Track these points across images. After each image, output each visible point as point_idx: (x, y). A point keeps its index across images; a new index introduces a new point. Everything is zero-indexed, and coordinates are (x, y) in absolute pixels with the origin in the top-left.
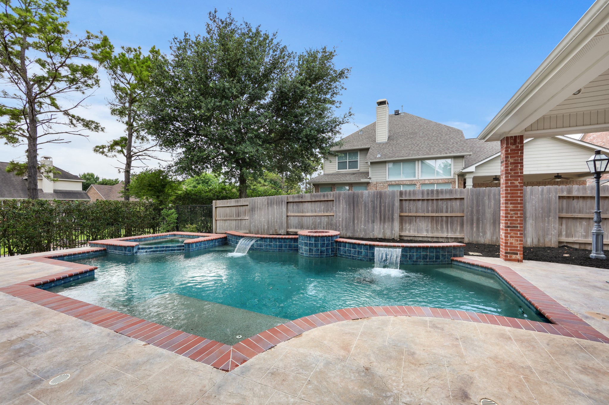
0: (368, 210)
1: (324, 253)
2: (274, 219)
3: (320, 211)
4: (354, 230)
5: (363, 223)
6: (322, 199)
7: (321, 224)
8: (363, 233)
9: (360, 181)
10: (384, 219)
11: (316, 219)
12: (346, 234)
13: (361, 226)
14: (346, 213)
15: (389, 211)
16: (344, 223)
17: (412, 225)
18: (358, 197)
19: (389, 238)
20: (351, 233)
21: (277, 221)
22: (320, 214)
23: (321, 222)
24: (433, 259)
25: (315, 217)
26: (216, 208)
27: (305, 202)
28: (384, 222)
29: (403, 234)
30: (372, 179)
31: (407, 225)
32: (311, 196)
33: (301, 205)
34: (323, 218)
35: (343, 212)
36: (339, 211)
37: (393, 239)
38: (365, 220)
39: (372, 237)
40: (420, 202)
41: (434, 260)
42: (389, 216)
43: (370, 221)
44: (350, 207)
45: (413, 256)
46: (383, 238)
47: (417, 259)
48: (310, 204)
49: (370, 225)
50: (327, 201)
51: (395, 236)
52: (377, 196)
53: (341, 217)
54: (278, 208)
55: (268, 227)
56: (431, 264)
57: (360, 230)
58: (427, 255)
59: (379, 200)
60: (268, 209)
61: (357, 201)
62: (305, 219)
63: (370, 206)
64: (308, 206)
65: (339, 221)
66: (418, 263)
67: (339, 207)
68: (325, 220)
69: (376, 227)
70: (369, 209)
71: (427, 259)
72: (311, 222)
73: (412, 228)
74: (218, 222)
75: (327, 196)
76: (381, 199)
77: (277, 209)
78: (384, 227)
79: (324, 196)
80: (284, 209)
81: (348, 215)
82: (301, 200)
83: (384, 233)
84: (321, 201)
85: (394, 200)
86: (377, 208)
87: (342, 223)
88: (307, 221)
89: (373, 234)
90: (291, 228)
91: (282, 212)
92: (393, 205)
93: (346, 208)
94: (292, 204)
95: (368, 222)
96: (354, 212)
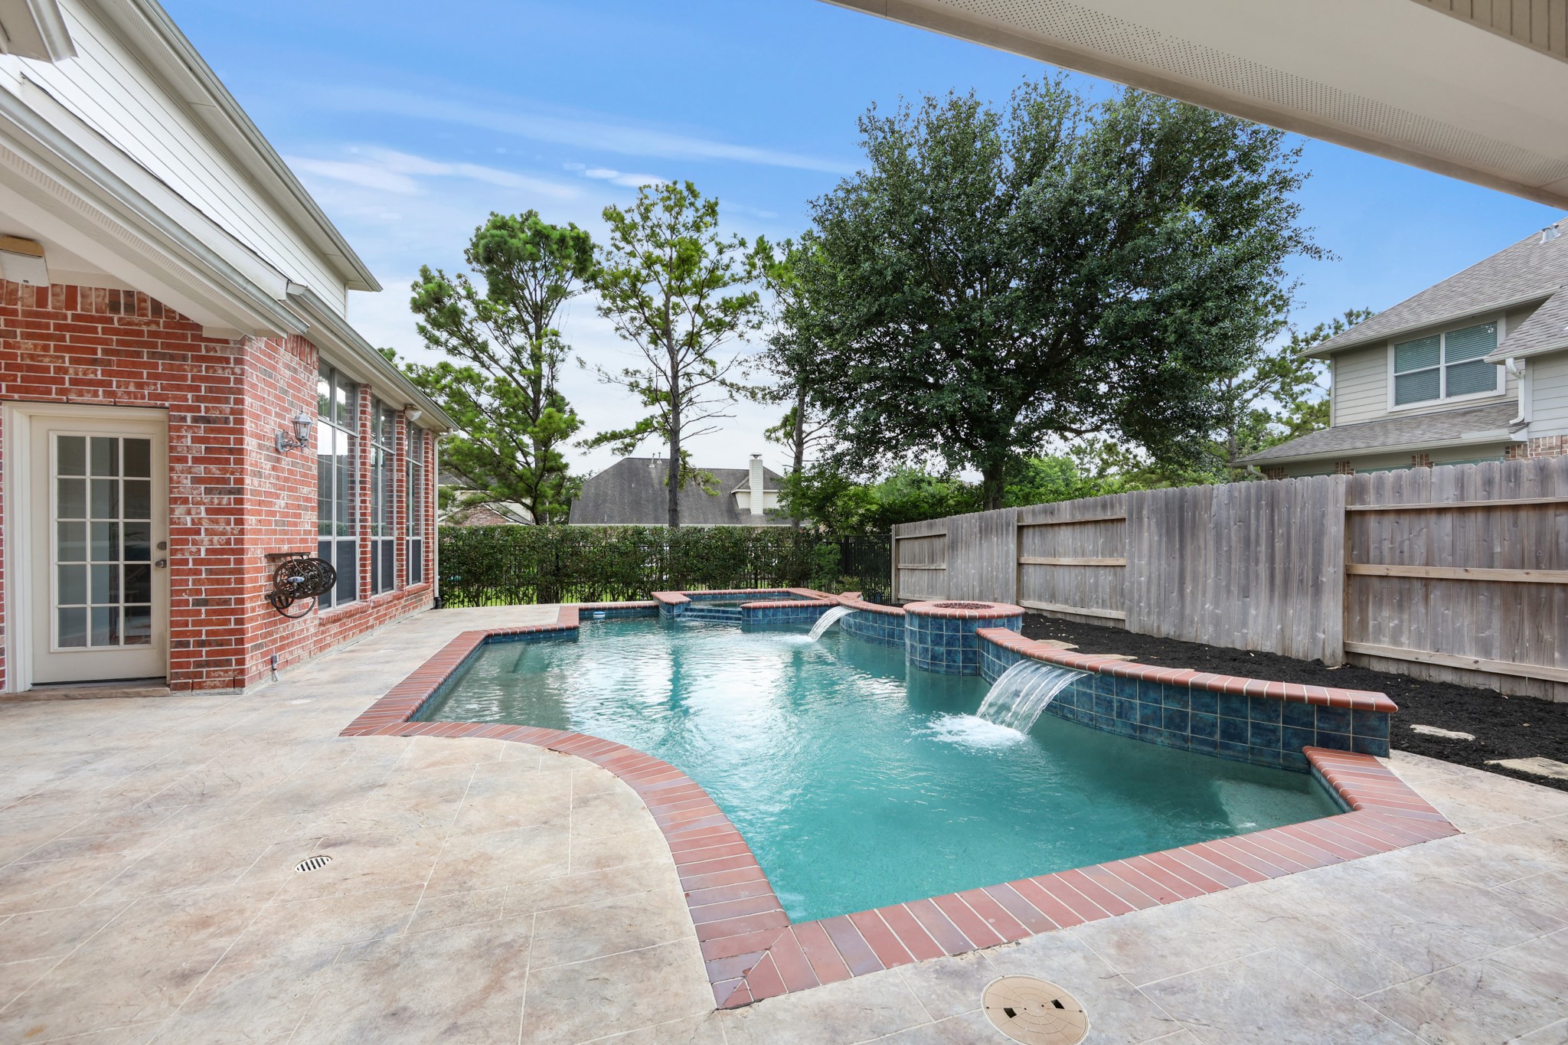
0: (1229, 551)
1: (941, 660)
2: (992, 572)
3: (1095, 553)
5: (1210, 594)
7: (1097, 591)
8: (1211, 629)
9: (1456, 442)
10: (1286, 582)
11: (1085, 576)
12: (1159, 628)
13: (1203, 604)
14: (1159, 559)
15: (1302, 555)
16: (1154, 589)
17: (1406, 616)
18: (1195, 505)
19: (1301, 656)
20: (1175, 626)
21: (997, 577)
22: (1094, 561)
23: (1096, 583)
24: (1211, 734)
25: (1082, 570)
26: (898, 540)
27: (1059, 525)
28: (1285, 596)
29: (1363, 647)
30: (1532, 427)
31: (1386, 613)
32: (1073, 507)
33: (1050, 532)
34: (1102, 571)
35: (1150, 557)
36: (1140, 552)
37: (1318, 662)
38: (1217, 587)
39: (1239, 646)
40: (1447, 521)
41: (1217, 737)
42: (1301, 574)
43: (1234, 589)
44: (1170, 540)
45: (1132, 707)
46: (1279, 653)
47: (1144, 719)
48: (1070, 528)
49: (1236, 603)
50: (1112, 521)
51: (1328, 652)
52: (1259, 500)
53: (1145, 572)
54: (999, 541)
55: (981, 592)
56: (1203, 753)
57: (1202, 617)
58: (1184, 716)
59: (1264, 513)
60: (980, 543)
61: (1193, 520)
62: (1060, 574)
63: (1234, 538)
64: (1066, 537)
65: (1140, 583)
66: (1149, 736)
67: (1140, 539)
68: (1106, 579)
69: (1253, 612)
70: (1230, 547)
71: (1185, 729)
72: (1074, 584)
73: (1405, 625)
74: (902, 573)
75: (1112, 506)
76: (1272, 511)
77: (997, 544)
78: (1282, 618)
79: (1104, 507)
80: (1013, 546)
81: (1164, 565)
82: (1050, 520)
83: (1283, 637)
84: (1097, 522)
85: (1323, 515)
86: (1257, 543)
87: (1149, 591)
88: (1064, 580)
89: (1244, 636)
90: (1029, 598)
91: (1007, 552)
92: (1320, 533)
93: (1160, 541)
94: (1031, 530)
95: (1229, 591)
96: (1182, 556)
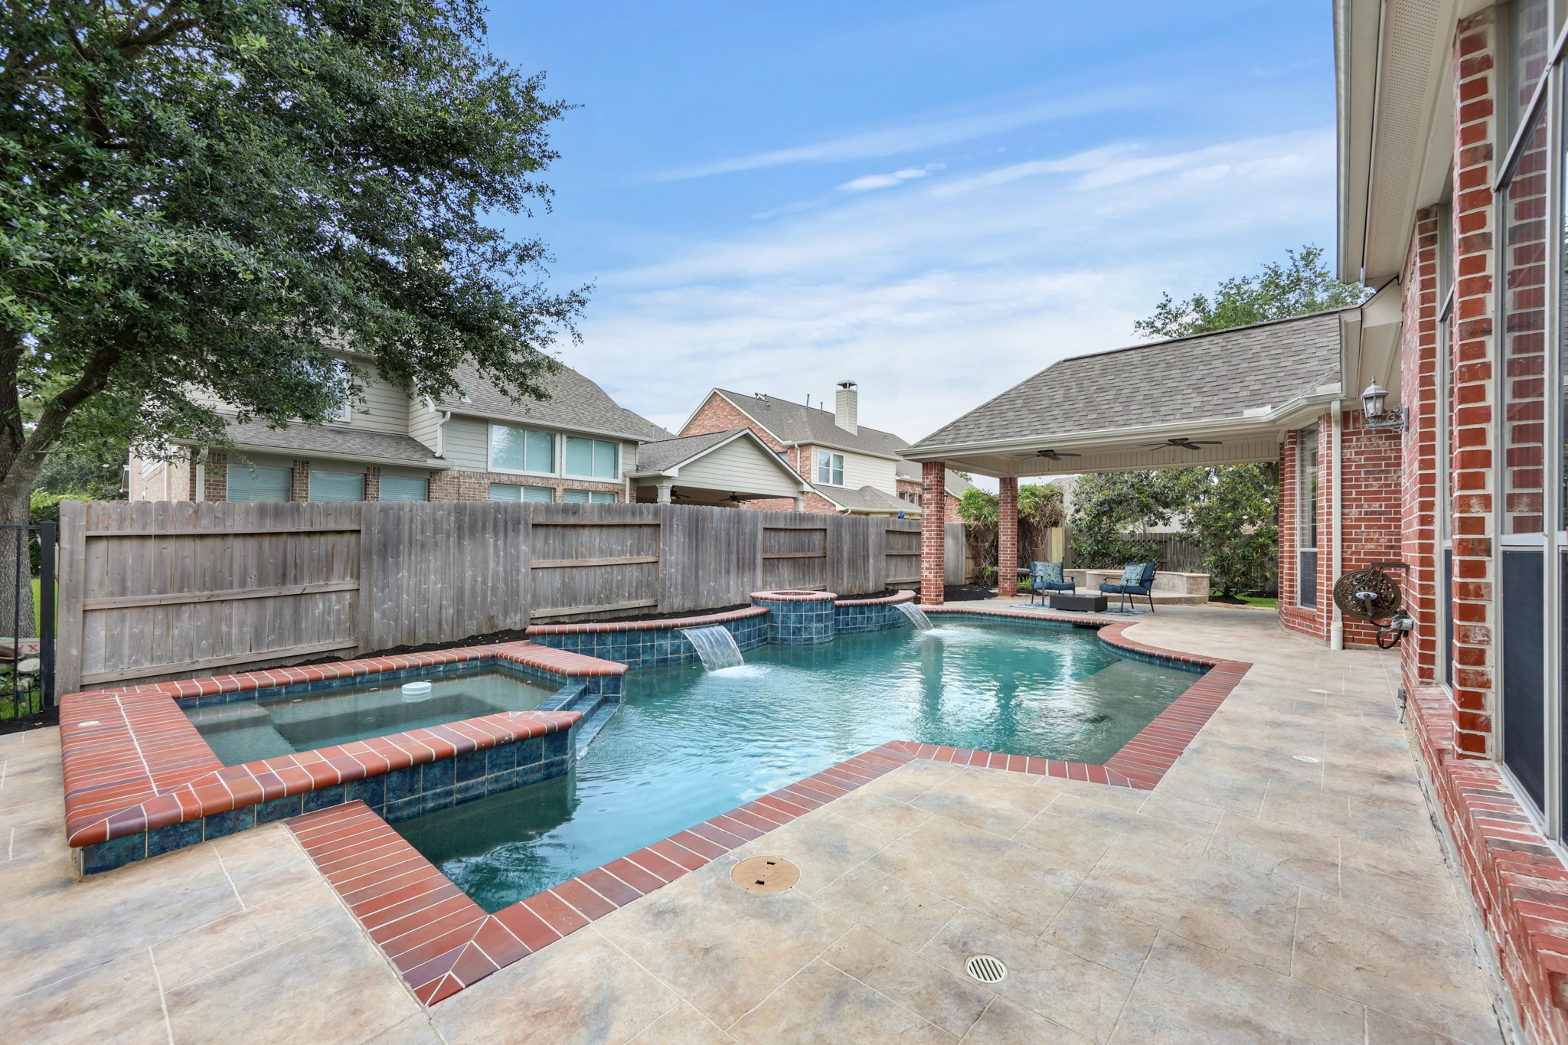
0: (720, 548)
2: (485, 582)
3: (622, 553)
4: (698, 594)
5: (711, 576)
6: (629, 520)
7: (623, 586)
10: (743, 565)
11: (612, 574)
13: (709, 582)
14: (683, 555)
18: (704, 520)
21: (494, 589)
22: (622, 560)
23: (623, 580)
25: (609, 569)
26: (89, 540)
27: (584, 526)
28: (743, 573)
32: (598, 510)
33: (572, 533)
34: (629, 568)
35: (677, 554)
36: (670, 549)
38: (715, 569)
39: (726, 605)
42: (749, 560)
43: (723, 571)
44: (690, 543)
48: (596, 531)
49: (723, 580)
50: (640, 526)
53: (675, 566)
54: (500, 543)
55: (459, 612)
60: (460, 545)
61: (703, 528)
62: (580, 576)
63: (722, 538)
64: (596, 538)
67: (671, 541)
72: (599, 582)
75: (641, 513)
77: (496, 546)
81: (686, 560)
82: (572, 521)
84: (625, 526)
88: (587, 580)
89: (729, 598)
95: (720, 572)
